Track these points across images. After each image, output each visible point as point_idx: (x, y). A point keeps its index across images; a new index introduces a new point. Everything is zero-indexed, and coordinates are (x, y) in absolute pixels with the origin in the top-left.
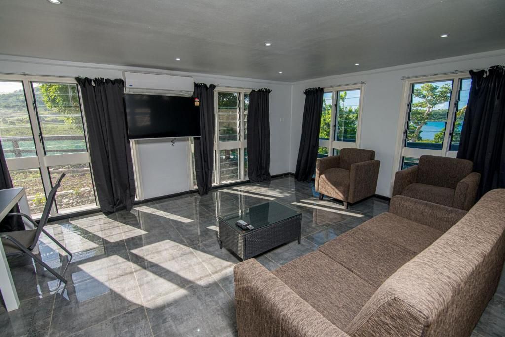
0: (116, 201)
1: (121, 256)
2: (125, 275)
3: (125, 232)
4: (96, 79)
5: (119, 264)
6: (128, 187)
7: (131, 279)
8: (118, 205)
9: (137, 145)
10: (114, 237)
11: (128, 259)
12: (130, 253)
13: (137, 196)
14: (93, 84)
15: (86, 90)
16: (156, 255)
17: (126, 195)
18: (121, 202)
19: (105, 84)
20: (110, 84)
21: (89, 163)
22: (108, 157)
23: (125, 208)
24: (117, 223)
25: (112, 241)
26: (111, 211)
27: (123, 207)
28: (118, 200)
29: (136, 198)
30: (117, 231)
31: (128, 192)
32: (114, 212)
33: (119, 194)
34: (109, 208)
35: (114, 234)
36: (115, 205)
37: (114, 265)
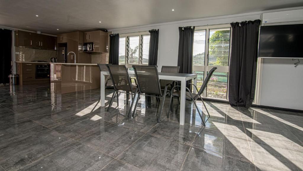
0: (239, 99)
1: (239, 128)
2: (241, 139)
3: (243, 118)
4: (242, 22)
5: (237, 131)
6: (250, 93)
7: (245, 144)
8: (240, 103)
9: (262, 64)
10: (235, 117)
11: (244, 131)
12: (246, 129)
13: (255, 102)
14: (240, 25)
15: (235, 29)
16: (268, 139)
17: (247, 98)
18: (242, 101)
19: (247, 25)
20: (251, 24)
21: (228, 73)
22: (240, 70)
23: (244, 106)
24: (237, 112)
25: (234, 119)
26: (235, 105)
27: (244, 105)
28: (241, 99)
29: (254, 102)
30: (238, 115)
31: (249, 96)
32: (236, 106)
33: (242, 96)
34: (234, 103)
35: (235, 116)
36: (238, 102)
37: (234, 131)
